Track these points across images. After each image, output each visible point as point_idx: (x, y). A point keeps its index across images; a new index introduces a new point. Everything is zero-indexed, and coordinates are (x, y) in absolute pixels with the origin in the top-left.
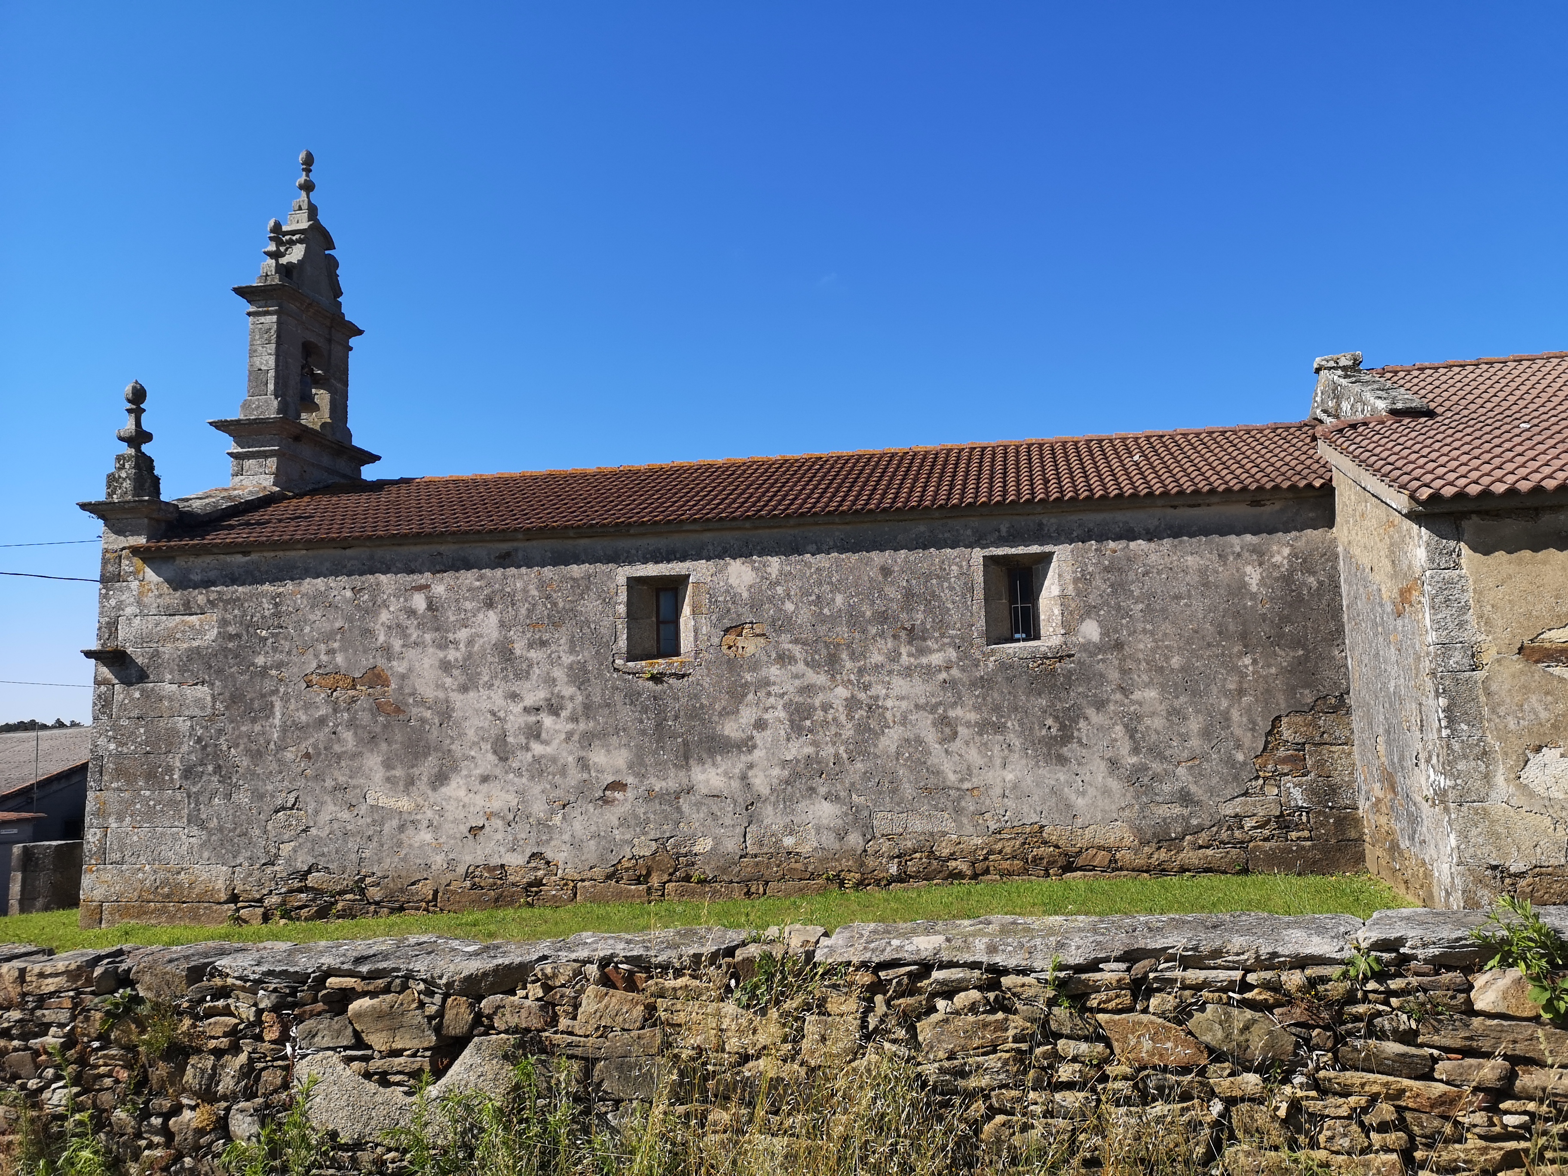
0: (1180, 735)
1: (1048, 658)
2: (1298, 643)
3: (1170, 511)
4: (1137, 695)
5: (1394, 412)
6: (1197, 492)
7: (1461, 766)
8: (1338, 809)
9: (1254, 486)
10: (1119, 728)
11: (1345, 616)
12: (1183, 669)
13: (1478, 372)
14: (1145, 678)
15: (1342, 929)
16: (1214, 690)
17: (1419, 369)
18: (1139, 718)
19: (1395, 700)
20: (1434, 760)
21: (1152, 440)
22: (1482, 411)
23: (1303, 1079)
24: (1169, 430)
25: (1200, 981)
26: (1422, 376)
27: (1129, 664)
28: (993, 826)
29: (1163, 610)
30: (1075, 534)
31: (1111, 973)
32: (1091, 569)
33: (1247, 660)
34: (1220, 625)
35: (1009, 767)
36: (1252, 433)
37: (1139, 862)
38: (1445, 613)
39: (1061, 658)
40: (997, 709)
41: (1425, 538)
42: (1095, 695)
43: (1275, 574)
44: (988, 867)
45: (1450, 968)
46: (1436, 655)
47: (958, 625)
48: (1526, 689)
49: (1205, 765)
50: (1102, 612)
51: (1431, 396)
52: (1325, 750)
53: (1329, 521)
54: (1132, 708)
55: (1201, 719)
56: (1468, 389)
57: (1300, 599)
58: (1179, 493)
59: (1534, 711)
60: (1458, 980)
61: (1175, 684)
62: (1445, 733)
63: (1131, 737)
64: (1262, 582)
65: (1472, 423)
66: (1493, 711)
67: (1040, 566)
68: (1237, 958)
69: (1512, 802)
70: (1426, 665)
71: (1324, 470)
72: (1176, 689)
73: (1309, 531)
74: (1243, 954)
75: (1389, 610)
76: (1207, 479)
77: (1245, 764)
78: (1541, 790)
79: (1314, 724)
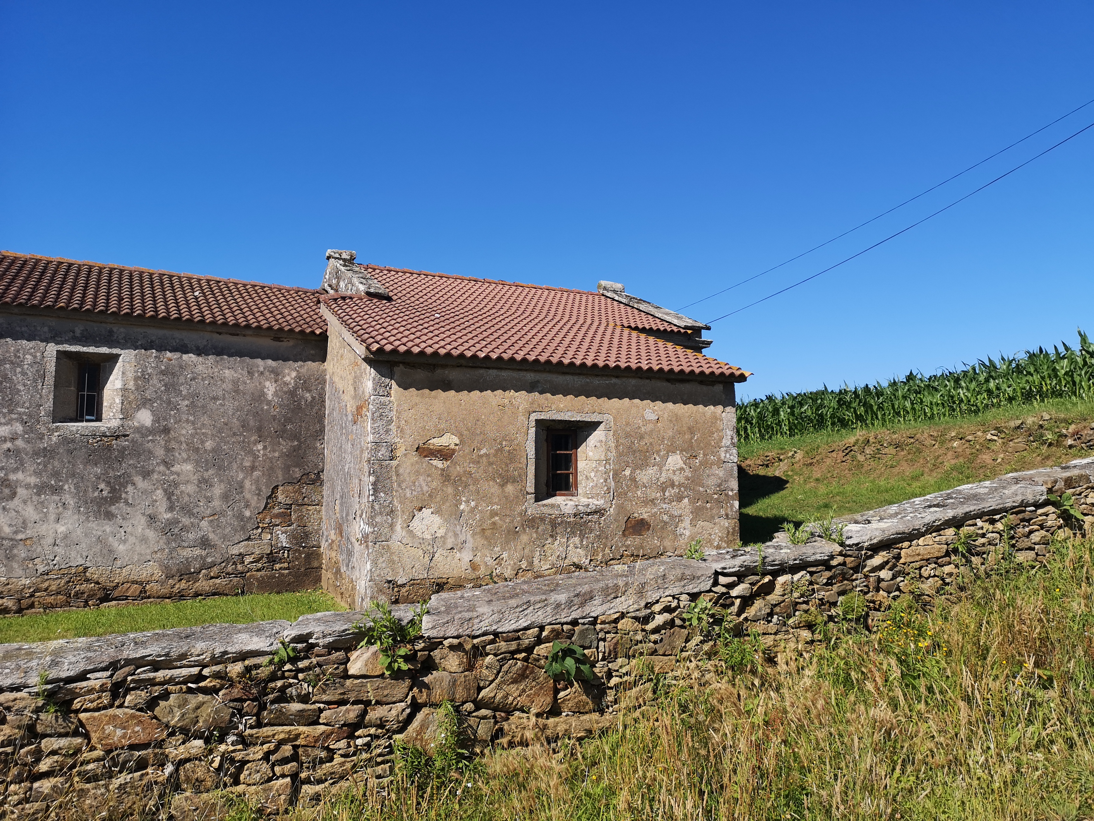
0: (206, 498)
1: (106, 436)
2: (295, 436)
3: (216, 336)
4: (176, 468)
5: (368, 294)
6: (237, 325)
7: (378, 519)
8: (308, 548)
9: (276, 327)
10: (160, 492)
11: (326, 421)
12: (214, 450)
13: (419, 279)
14: (184, 455)
15: (275, 630)
16: (235, 466)
17: (387, 270)
18: (176, 485)
19: (348, 477)
20: (364, 516)
21: (211, 283)
22: (417, 302)
23: (234, 738)
24: (225, 279)
25: (167, 678)
26: (389, 275)
27: (173, 445)
28: (41, 569)
29: (203, 407)
30: (140, 343)
31: (96, 680)
32: (149, 371)
33: (260, 447)
34: (244, 421)
35: (62, 522)
36: (282, 291)
37: (164, 591)
38: (379, 423)
39: (117, 437)
40: (56, 474)
41: (372, 376)
42: (143, 467)
43: (285, 389)
44: (33, 603)
45: (337, 650)
46: (372, 449)
47: (27, 404)
48: (418, 473)
49: (222, 519)
50: (155, 405)
51: (391, 288)
52: (304, 509)
53: (323, 358)
54: (172, 478)
55: (222, 487)
56: (412, 288)
57: (299, 407)
58: (223, 324)
59: (420, 486)
60: (341, 657)
61: (207, 461)
62: (371, 498)
63: (168, 499)
64: (276, 394)
65: (410, 308)
66: (399, 485)
67: (107, 364)
68: (198, 658)
69: (403, 542)
70: (366, 455)
71: (323, 323)
72: (207, 464)
73: (310, 362)
74: (202, 655)
75: (350, 419)
76: (245, 317)
77: (250, 518)
78: (419, 534)
79: (299, 491)
